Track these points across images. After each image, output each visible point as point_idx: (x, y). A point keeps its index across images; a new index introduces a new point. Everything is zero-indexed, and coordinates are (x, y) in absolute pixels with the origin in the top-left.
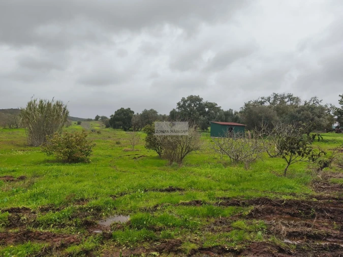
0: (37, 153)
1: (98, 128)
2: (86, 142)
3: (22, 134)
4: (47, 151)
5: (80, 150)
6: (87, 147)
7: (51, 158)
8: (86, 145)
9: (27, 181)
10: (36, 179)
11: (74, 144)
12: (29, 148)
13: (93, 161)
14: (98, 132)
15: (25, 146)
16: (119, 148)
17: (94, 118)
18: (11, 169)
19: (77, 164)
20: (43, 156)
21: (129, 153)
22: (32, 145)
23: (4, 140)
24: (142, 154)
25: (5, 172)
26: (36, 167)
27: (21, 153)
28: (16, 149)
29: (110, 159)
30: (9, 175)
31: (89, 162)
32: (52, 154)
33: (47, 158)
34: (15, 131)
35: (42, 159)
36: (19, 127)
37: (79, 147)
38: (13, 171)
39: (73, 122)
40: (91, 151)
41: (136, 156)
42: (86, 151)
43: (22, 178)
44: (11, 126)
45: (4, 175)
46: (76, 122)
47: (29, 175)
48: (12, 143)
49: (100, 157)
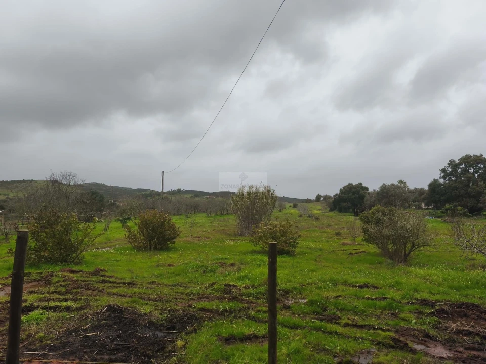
0: (245, 243)
1: (318, 212)
2: (291, 232)
3: (232, 221)
4: (253, 242)
5: (284, 241)
6: (292, 238)
7: (258, 248)
8: (291, 236)
9: (236, 268)
10: (243, 267)
11: (278, 234)
12: (239, 238)
13: (299, 254)
14: (317, 219)
15: (235, 235)
16: (337, 241)
17: (314, 198)
18: (224, 257)
19: (281, 256)
20: (251, 247)
21: (346, 248)
22: (241, 235)
23: (216, 228)
24: (364, 250)
25: (219, 259)
26: (244, 257)
27: (231, 242)
28: (227, 239)
29: (319, 253)
30: (223, 261)
31: (294, 255)
32: (258, 244)
33: (254, 248)
34: (226, 217)
35: (250, 249)
36: (229, 212)
37: (283, 238)
38: (226, 259)
39: (288, 205)
40: (297, 243)
41: (354, 252)
42: (290, 242)
43: (232, 265)
44: (222, 212)
45: (219, 261)
46: (292, 205)
47: (237, 263)
48: (223, 232)
49: (308, 250)
